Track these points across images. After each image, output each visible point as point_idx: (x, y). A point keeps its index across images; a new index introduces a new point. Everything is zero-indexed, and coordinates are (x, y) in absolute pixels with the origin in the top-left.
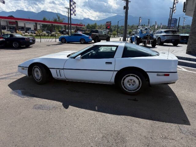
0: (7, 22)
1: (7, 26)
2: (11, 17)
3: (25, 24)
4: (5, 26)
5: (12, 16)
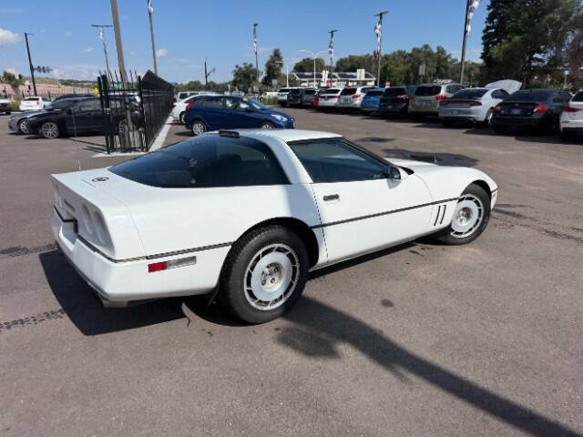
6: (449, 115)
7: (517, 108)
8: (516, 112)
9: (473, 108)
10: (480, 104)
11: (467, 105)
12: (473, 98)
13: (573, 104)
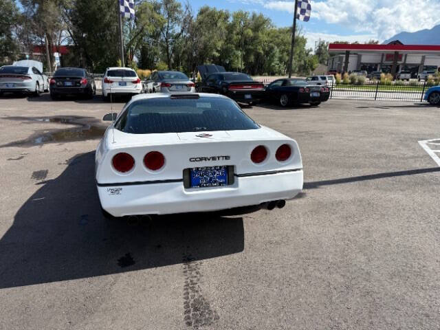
0: (383, 55)
1: (381, 64)
2: (395, 44)
3: (423, 58)
4: (376, 65)
5: (398, 41)
6: (5, 87)
7: (68, 81)
8: (69, 84)
9: (25, 81)
10: (30, 78)
11: (19, 79)
12: (23, 73)
13: (110, 78)
